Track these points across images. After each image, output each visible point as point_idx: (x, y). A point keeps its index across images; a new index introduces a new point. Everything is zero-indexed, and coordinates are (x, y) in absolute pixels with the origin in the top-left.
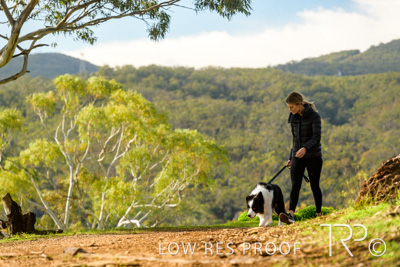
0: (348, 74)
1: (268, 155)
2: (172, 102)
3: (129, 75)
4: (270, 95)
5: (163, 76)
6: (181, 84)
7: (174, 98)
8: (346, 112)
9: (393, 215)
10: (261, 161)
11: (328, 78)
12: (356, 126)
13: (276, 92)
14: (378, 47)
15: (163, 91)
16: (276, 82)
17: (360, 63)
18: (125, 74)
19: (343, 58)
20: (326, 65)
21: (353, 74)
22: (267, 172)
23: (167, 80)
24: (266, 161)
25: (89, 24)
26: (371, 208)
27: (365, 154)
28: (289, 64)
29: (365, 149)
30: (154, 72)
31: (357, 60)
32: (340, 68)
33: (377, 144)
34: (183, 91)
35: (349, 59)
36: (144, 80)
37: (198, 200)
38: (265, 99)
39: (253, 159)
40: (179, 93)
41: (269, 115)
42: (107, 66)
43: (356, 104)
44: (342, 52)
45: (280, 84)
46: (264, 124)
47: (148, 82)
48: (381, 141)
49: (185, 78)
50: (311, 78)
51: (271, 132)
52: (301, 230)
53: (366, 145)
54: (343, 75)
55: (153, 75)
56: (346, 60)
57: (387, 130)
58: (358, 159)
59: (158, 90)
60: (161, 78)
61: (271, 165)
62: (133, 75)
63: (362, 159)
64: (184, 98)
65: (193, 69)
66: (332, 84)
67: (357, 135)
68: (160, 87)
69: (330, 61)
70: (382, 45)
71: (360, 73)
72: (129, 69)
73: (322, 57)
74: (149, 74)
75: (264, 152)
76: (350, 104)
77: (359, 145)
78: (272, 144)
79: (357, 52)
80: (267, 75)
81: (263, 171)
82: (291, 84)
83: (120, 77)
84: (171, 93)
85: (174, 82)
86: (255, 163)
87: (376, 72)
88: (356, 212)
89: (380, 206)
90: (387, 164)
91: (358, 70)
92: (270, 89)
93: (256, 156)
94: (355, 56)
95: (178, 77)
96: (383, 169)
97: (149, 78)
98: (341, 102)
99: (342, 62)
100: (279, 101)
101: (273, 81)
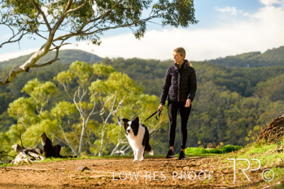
0: (253, 66)
1: (204, 114)
2: (146, 80)
3: (121, 64)
4: (206, 78)
5: (141, 65)
6: (152, 70)
7: (148, 78)
8: (251, 89)
9: (279, 151)
10: (199, 118)
11: (241, 68)
12: (258, 98)
13: (210, 76)
14: (271, 50)
15: (141, 74)
16: (209, 70)
17: (260, 60)
18: (118, 63)
19: (251, 56)
20: (240, 60)
21: (257, 66)
22: (203, 124)
23: (144, 67)
24: (202, 118)
25: (96, 32)
26: (265, 147)
27: (262, 114)
28: (217, 60)
29: (263, 112)
30: (136, 62)
31: (259, 58)
32: (249, 63)
33: (270, 109)
34: (153, 74)
35: (255, 57)
36: (130, 67)
37: (161, 140)
38: (202, 80)
39: (195, 116)
40: (150, 75)
41: (205, 90)
42: (107, 58)
43: (258, 84)
44: (250, 53)
45: (212, 71)
46: (202, 96)
47: (132, 68)
48: (273, 107)
49: (154, 66)
50: (231, 68)
51: (206, 100)
52: (222, 159)
53: (263, 109)
54: (250, 66)
55: (135, 64)
56: (252, 58)
57: (276, 100)
58: (258, 118)
59: (138, 73)
60: (140, 66)
61: (205, 120)
62: (123, 64)
63: (261, 118)
64: (153, 78)
65: (159, 61)
66: (243, 72)
67: (258, 103)
68: (139, 71)
69: (242, 58)
70: (274, 49)
71: (261, 66)
72: (121, 60)
73: (238, 56)
74: (132, 63)
75: (201, 112)
76: (254, 84)
77: (259, 109)
78: (206, 108)
79: (259, 53)
80: (204, 66)
81: (200, 124)
82: (218, 72)
83: (115, 65)
84: (146, 75)
85: (148, 68)
86: (196, 118)
87: (270, 65)
88: (256, 149)
89: (271, 146)
90: (276, 120)
91: (259, 64)
92: (206, 74)
93: (197, 115)
94: (258, 56)
95: (150, 66)
96: (273, 123)
97: (132, 66)
98: (249, 83)
99: (250, 59)
100: (211, 82)
101: (208, 69)
